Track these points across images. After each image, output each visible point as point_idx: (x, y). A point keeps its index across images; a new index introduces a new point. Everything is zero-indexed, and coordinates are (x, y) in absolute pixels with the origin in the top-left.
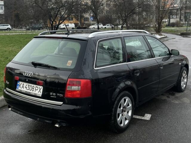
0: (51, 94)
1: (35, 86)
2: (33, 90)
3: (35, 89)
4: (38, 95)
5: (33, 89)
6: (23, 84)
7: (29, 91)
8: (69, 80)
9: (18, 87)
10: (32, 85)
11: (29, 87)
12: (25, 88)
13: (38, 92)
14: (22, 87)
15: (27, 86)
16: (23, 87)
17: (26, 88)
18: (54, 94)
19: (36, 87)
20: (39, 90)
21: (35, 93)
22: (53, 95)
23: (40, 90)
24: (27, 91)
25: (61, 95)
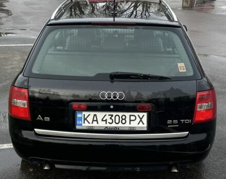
0: (169, 122)
1: (127, 114)
2: (124, 121)
3: (128, 119)
4: (137, 129)
5: (125, 119)
6: (95, 115)
7: (114, 125)
8: (199, 94)
9: (78, 122)
10: (121, 114)
11: (113, 118)
12: (102, 120)
13: (138, 124)
14: (93, 120)
15: (108, 118)
16: (97, 121)
17: (106, 120)
18: (175, 121)
19: (130, 116)
20: (138, 120)
21: (130, 126)
22: (173, 124)
23: (141, 119)
24: (108, 125)
25: (188, 121)
